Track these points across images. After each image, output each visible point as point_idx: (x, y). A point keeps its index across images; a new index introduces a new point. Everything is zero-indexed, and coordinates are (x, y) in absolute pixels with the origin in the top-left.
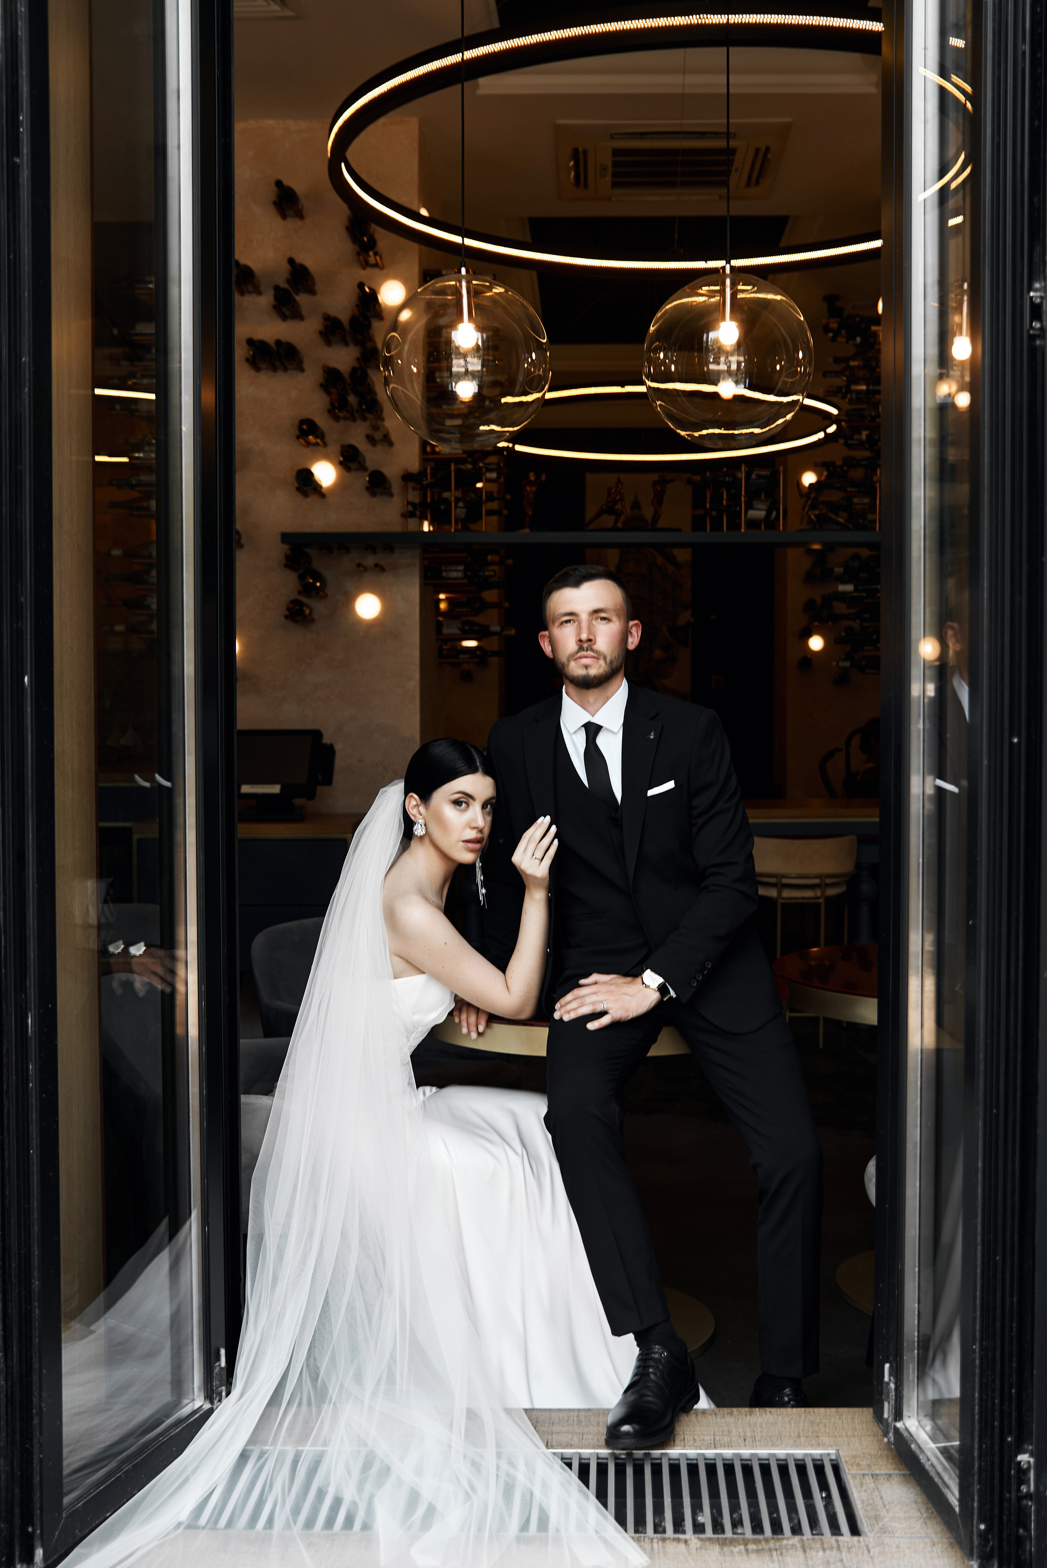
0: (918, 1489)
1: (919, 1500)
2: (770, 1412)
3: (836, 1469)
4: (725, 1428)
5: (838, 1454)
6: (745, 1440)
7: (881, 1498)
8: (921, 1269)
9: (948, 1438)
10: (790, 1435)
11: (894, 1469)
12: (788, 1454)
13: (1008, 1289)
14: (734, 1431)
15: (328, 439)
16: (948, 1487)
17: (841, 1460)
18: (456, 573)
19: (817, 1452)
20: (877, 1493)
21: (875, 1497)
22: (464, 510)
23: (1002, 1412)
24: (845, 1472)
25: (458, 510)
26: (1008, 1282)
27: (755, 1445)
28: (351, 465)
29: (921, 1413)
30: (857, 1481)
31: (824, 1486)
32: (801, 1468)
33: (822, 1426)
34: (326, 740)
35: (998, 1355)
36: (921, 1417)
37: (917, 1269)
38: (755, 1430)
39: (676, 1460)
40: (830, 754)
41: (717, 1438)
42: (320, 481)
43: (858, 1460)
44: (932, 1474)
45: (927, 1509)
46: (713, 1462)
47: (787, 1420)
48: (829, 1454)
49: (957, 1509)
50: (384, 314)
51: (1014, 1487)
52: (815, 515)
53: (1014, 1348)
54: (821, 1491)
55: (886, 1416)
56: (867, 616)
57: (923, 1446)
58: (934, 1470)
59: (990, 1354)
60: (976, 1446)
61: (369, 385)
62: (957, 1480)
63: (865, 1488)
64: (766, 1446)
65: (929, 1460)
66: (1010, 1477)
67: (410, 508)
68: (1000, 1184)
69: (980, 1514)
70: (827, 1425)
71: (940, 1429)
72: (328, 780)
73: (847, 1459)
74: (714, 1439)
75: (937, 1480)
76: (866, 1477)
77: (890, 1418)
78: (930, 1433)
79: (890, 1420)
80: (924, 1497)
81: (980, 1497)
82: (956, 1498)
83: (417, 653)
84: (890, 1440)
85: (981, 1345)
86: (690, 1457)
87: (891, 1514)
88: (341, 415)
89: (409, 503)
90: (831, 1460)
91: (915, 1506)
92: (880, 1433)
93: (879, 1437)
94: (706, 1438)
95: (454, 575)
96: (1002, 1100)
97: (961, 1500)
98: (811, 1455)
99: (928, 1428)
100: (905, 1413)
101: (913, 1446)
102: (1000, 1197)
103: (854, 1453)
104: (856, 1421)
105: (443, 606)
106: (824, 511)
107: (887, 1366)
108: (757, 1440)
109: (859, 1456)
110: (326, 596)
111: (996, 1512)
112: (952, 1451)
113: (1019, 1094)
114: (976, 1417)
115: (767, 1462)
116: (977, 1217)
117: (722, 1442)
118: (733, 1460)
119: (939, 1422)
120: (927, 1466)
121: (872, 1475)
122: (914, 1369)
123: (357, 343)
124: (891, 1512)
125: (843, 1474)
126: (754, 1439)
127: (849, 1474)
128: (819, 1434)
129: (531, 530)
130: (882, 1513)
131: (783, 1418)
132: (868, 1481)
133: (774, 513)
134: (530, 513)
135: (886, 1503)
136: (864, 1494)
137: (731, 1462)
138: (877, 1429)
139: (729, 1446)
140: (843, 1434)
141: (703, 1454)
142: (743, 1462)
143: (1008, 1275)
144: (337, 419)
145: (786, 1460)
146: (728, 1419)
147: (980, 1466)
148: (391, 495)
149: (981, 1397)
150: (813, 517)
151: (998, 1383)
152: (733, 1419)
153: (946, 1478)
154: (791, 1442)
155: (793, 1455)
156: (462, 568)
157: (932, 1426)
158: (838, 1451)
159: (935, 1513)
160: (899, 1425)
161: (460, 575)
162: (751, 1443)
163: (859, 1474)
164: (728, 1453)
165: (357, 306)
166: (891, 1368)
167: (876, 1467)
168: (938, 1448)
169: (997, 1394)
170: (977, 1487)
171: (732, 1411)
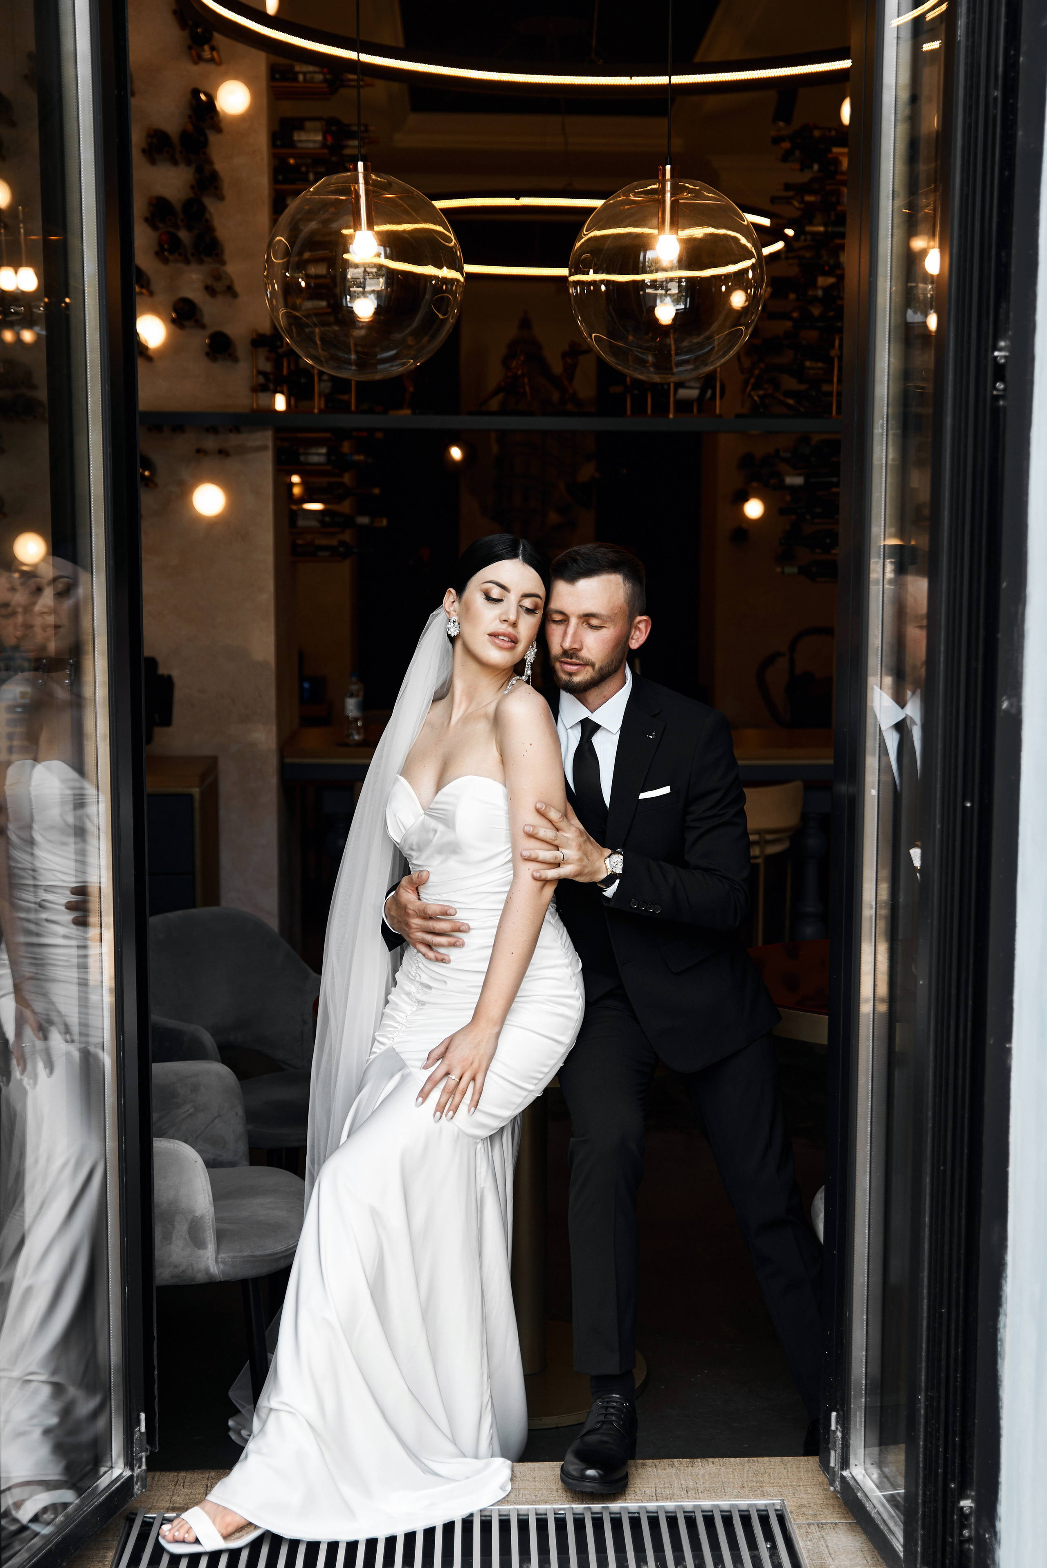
0: (864, 1537)
1: (865, 1548)
2: (713, 1463)
3: (781, 1519)
4: (666, 1480)
5: (783, 1504)
6: (687, 1492)
7: (827, 1546)
8: (870, 1317)
9: (894, 1486)
10: (734, 1486)
11: (840, 1518)
12: (731, 1505)
13: (953, 1340)
14: (676, 1482)
15: (154, 286)
16: (893, 1533)
17: (786, 1510)
18: (318, 456)
19: (761, 1502)
20: (823, 1542)
21: (821, 1546)
22: (329, 384)
23: (946, 1459)
24: (790, 1522)
25: (323, 384)
26: (953, 1334)
27: (698, 1497)
28: (186, 323)
29: (868, 1462)
30: (803, 1531)
31: (769, 1536)
32: (746, 1519)
33: (766, 1476)
34: (162, 671)
35: (942, 1405)
36: (869, 1466)
37: (865, 1317)
38: (698, 1481)
39: (617, 1513)
40: (771, 659)
41: (659, 1490)
42: (146, 341)
43: (803, 1509)
44: (878, 1521)
45: (873, 1556)
46: (656, 1514)
47: (730, 1470)
48: (773, 1504)
49: (901, 1555)
50: (223, 125)
51: (956, 1531)
52: (759, 396)
53: (959, 1398)
54: (766, 1541)
55: (832, 1464)
56: (819, 510)
57: (869, 1494)
58: (880, 1518)
59: (935, 1404)
60: (920, 1492)
61: (207, 221)
62: (902, 1526)
63: (810, 1537)
64: (709, 1498)
65: (875, 1507)
66: (952, 1521)
67: (261, 380)
68: (947, 1239)
69: (923, 1557)
70: (771, 1475)
71: (886, 1477)
72: (167, 721)
73: (793, 1509)
74: (656, 1491)
75: (882, 1527)
76: (812, 1527)
77: (837, 1467)
78: (877, 1481)
79: (836, 1469)
80: (870, 1544)
81: (923, 1542)
82: (901, 1545)
83: (270, 559)
84: (837, 1489)
85: (926, 1395)
86: (632, 1510)
87: (837, 1562)
88: (171, 258)
89: (260, 373)
90: (776, 1510)
91: (860, 1553)
92: (826, 1482)
93: (825, 1486)
94: (647, 1491)
95: (315, 459)
96: (949, 1158)
97: (905, 1546)
98: (755, 1505)
99: (875, 1476)
100: (852, 1461)
101: (859, 1494)
102: (946, 1251)
103: (799, 1503)
104: (802, 1470)
105: (296, 491)
106: (770, 391)
107: (834, 1414)
108: (700, 1491)
109: (804, 1506)
110: (156, 485)
111: (939, 1556)
112: (899, 1498)
113: (966, 1151)
114: (921, 1465)
115: (710, 1514)
116: (924, 1271)
117: (664, 1494)
118: (675, 1512)
119: (886, 1470)
120: (873, 1514)
121: (818, 1525)
122: (861, 1417)
123: (188, 163)
124: (837, 1561)
125: (788, 1524)
126: (696, 1490)
127: (795, 1524)
128: (764, 1484)
129: (414, 413)
130: (828, 1562)
131: (726, 1469)
132: (814, 1531)
133: (709, 393)
134: (411, 389)
135: (831, 1552)
136: (809, 1543)
137: (673, 1514)
138: (822, 1478)
139: (671, 1498)
140: (789, 1484)
141: (645, 1507)
142: (686, 1514)
143: (953, 1327)
144: (165, 261)
145: (730, 1511)
146: (670, 1470)
147: (924, 1512)
148: (236, 360)
149: (925, 1446)
150: (756, 398)
151: (942, 1431)
152: (674, 1471)
153: (891, 1524)
154: (735, 1493)
155: (737, 1505)
156: (324, 450)
157: (879, 1474)
158: (783, 1501)
159: (881, 1560)
160: (845, 1473)
161: (322, 459)
162: (694, 1495)
163: (805, 1524)
164: (670, 1505)
165: (190, 117)
166: (837, 1417)
167: (822, 1516)
168: (884, 1496)
169: (941, 1442)
170: (920, 1532)
171: (673, 1463)
